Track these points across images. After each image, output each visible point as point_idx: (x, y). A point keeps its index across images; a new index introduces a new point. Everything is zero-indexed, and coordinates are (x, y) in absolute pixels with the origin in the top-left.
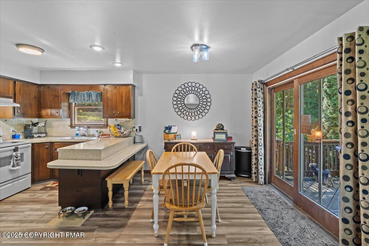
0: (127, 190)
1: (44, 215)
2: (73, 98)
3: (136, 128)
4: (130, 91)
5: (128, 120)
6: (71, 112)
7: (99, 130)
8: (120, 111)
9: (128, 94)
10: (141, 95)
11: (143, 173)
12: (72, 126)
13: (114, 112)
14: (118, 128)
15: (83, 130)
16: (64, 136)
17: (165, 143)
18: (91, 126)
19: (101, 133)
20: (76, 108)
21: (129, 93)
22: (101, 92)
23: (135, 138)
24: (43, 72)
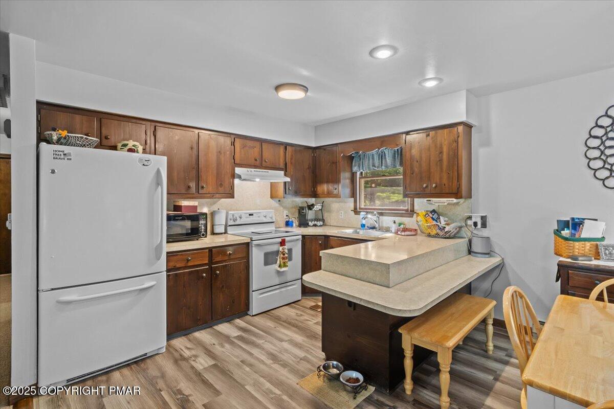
0: (445, 372)
1: (301, 359)
2: (357, 164)
3: (474, 220)
4: (459, 138)
5: (455, 201)
6: (355, 187)
7: (398, 219)
8: (436, 183)
9: (455, 144)
10: (487, 143)
11: (490, 328)
12: (356, 211)
13: (425, 185)
14: (433, 219)
15: (371, 219)
16: (345, 227)
17: (558, 265)
18: (385, 213)
19: (402, 226)
20: (363, 181)
21: (457, 142)
22: (402, 149)
23: (470, 241)
24: (319, 128)
